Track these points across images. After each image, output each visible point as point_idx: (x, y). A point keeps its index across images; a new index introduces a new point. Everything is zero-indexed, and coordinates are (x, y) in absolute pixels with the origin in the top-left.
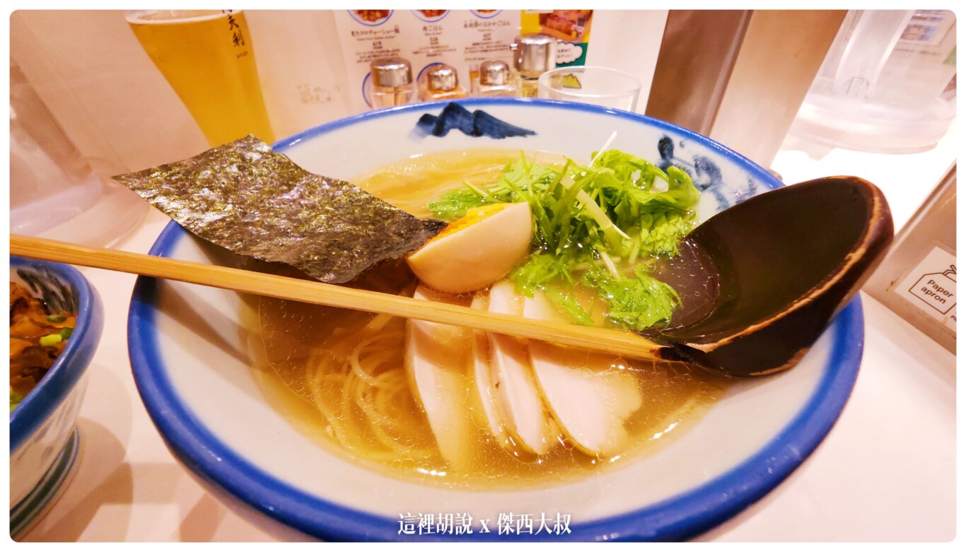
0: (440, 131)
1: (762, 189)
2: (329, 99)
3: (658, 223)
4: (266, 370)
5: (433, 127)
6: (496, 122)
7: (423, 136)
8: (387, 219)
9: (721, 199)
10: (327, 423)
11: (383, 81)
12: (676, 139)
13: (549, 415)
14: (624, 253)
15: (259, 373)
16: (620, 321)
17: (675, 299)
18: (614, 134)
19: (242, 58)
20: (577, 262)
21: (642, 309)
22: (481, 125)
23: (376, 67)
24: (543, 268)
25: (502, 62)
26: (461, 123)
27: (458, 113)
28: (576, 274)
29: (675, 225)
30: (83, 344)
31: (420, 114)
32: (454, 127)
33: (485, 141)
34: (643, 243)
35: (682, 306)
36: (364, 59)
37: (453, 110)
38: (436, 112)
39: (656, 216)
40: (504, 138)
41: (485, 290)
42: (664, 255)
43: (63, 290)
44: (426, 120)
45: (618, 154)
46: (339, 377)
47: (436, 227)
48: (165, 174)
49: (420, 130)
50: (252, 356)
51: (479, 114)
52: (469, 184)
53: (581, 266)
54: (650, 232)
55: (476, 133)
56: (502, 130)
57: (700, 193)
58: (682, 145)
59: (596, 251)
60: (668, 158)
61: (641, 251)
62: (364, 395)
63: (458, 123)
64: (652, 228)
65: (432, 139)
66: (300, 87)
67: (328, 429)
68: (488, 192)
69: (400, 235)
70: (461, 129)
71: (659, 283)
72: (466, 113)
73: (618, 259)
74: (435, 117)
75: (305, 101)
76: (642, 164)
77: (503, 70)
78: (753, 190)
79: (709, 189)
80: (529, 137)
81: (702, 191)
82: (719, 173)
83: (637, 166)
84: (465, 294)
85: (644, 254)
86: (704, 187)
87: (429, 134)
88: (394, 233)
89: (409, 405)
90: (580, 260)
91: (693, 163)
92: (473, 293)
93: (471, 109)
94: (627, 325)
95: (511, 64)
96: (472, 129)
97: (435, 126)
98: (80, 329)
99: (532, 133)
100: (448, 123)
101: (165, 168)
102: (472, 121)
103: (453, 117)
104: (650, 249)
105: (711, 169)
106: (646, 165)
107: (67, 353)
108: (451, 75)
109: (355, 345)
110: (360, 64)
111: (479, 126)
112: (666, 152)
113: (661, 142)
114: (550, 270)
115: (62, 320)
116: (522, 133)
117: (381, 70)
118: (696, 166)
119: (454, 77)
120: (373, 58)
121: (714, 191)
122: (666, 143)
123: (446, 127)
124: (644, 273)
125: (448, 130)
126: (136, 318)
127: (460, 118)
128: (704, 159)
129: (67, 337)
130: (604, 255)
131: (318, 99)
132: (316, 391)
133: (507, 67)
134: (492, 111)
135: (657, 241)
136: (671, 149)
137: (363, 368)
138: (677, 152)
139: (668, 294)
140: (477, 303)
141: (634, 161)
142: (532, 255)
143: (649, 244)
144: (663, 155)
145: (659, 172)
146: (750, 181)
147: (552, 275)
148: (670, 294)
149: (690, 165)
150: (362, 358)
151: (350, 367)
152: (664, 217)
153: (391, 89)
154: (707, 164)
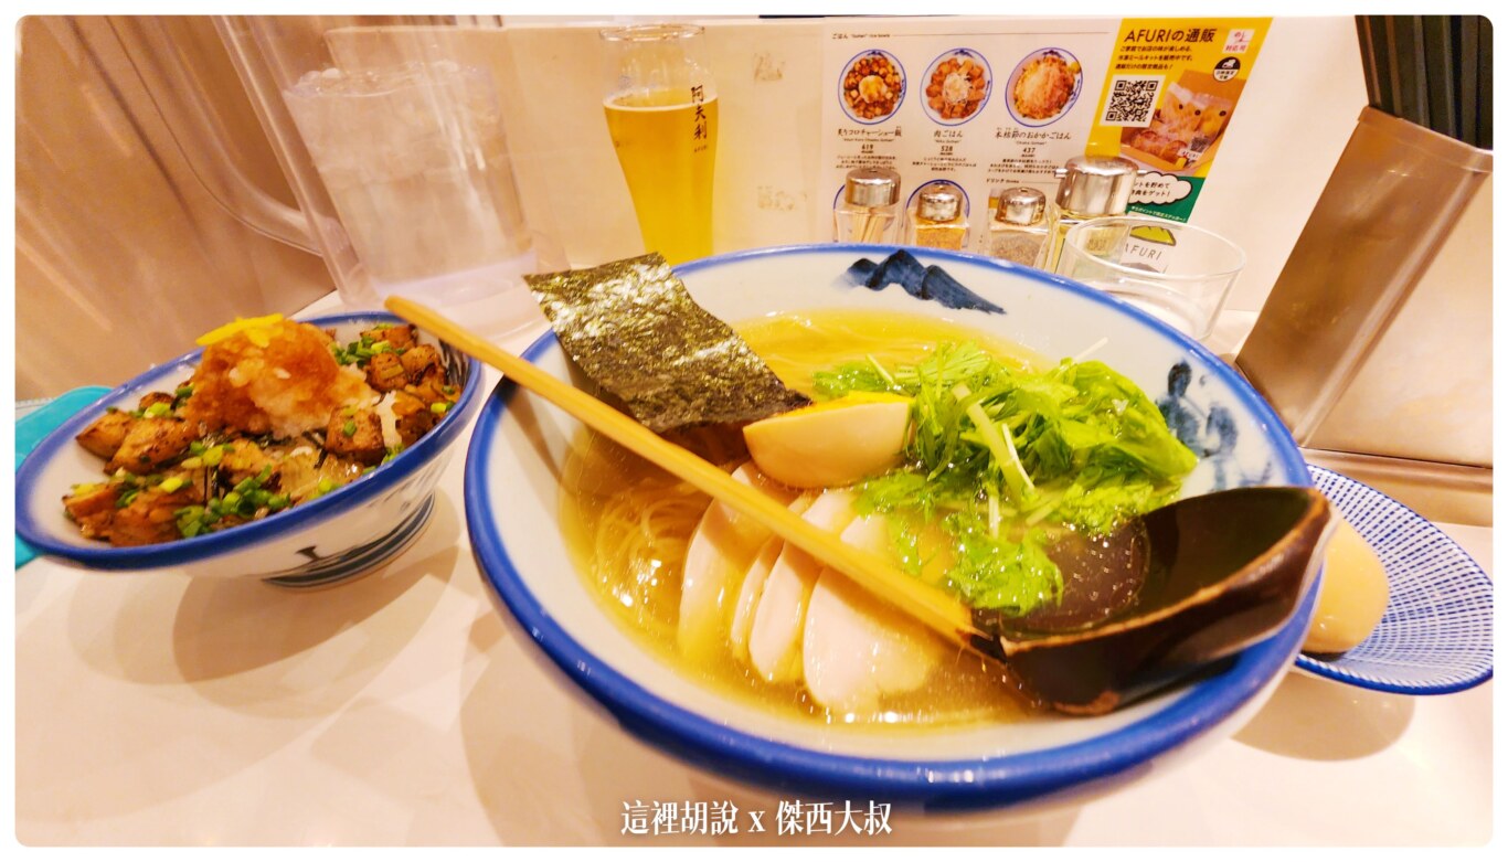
0: (876, 283)
1: (1278, 480)
2: (790, 207)
3: (1106, 483)
4: (572, 494)
5: (867, 277)
6: (955, 286)
7: (852, 285)
8: (751, 378)
9: (1220, 478)
10: (596, 561)
11: (857, 198)
12: (1198, 370)
13: (798, 646)
14: (1024, 508)
15: (563, 493)
16: (957, 586)
17: (1054, 590)
18: (1104, 341)
19: (700, 152)
20: (954, 497)
21: (995, 582)
22: (935, 286)
23: (853, 179)
24: (902, 490)
25: (1037, 192)
26: (907, 278)
27: (906, 264)
28: (941, 512)
29: (1130, 494)
30: (456, 420)
31: (857, 257)
32: (897, 282)
33: (933, 307)
34: (1065, 504)
35: (1059, 603)
36: (845, 165)
37: (901, 260)
38: (878, 259)
39: (1108, 473)
40: (959, 308)
41: (816, 491)
42: (1084, 529)
43: (463, 365)
44: (861, 266)
45: (1098, 371)
46: (628, 525)
47: (798, 401)
48: (566, 280)
49: (850, 277)
50: (566, 474)
51: (934, 271)
52: (874, 361)
53: (953, 504)
54: (1086, 493)
55: (923, 294)
56: (960, 298)
57: (1198, 460)
58: (1202, 382)
59: (984, 492)
60: (1177, 394)
61: (1055, 512)
62: (639, 552)
63: (903, 278)
64: (1092, 488)
65: (863, 292)
66: (760, 188)
67: (594, 568)
68: (894, 377)
69: (751, 401)
70: (904, 285)
71: (1047, 562)
72: (917, 267)
73: (1011, 512)
74: (875, 265)
75: (762, 206)
76: (1132, 392)
77: (1033, 204)
78: (1265, 478)
79: (1213, 458)
80: (994, 315)
81: (1202, 458)
82: (1235, 438)
83: (1126, 393)
84: (791, 488)
85: (1057, 518)
86: (1207, 454)
87: (861, 284)
88: (747, 397)
89: (673, 576)
90: (959, 497)
91: (1208, 413)
92: (801, 491)
93: (925, 262)
94: (963, 595)
95: (1051, 196)
96: (919, 289)
97: (872, 275)
98: (459, 406)
99: (1000, 311)
100: (889, 274)
101: (567, 274)
102: (922, 279)
103: (897, 267)
104: (1068, 514)
105: (1226, 427)
106: (1138, 397)
107: (443, 423)
108: (952, 201)
109: (655, 501)
110: (839, 169)
111: (929, 286)
112: (1177, 384)
113: (1175, 368)
114: (909, 495)
115: (452, 393)
116: (987, 307)
117: (858, 183)
118: (1210, 419)
119: (955, 204)
120: (858, 164)
121: (1218, 463)
122: (1182, 371)
123: (885, 280)
124: (1036, 542)
125: (887, 284)
126: (488, 409)
127: (906, 271)
128: (1224, 412)
129: (448, 409)
130: (993, 501)
131: (778, 205)
132: (602, 531)
133: (1042, 201)
134: (953, 270)
135: (1083, 508)
136: (1185, 384)
137: (652, 526)
138: (1193, 390)
139: (1049, 580)
140: (800, 503)
141: (1124, 387)
142: (898, 470)
143: (1073, 508)
144: (1171, 389)
145: (1153, 412)
146: (1269, 464)
147: (908, 502)
148: (1052, 581)
149: (1202, 414)
150: (655, 516)
151: (639, 522)
152: (1120, 479)
153: (866, 210)
154: (1225, 420)
